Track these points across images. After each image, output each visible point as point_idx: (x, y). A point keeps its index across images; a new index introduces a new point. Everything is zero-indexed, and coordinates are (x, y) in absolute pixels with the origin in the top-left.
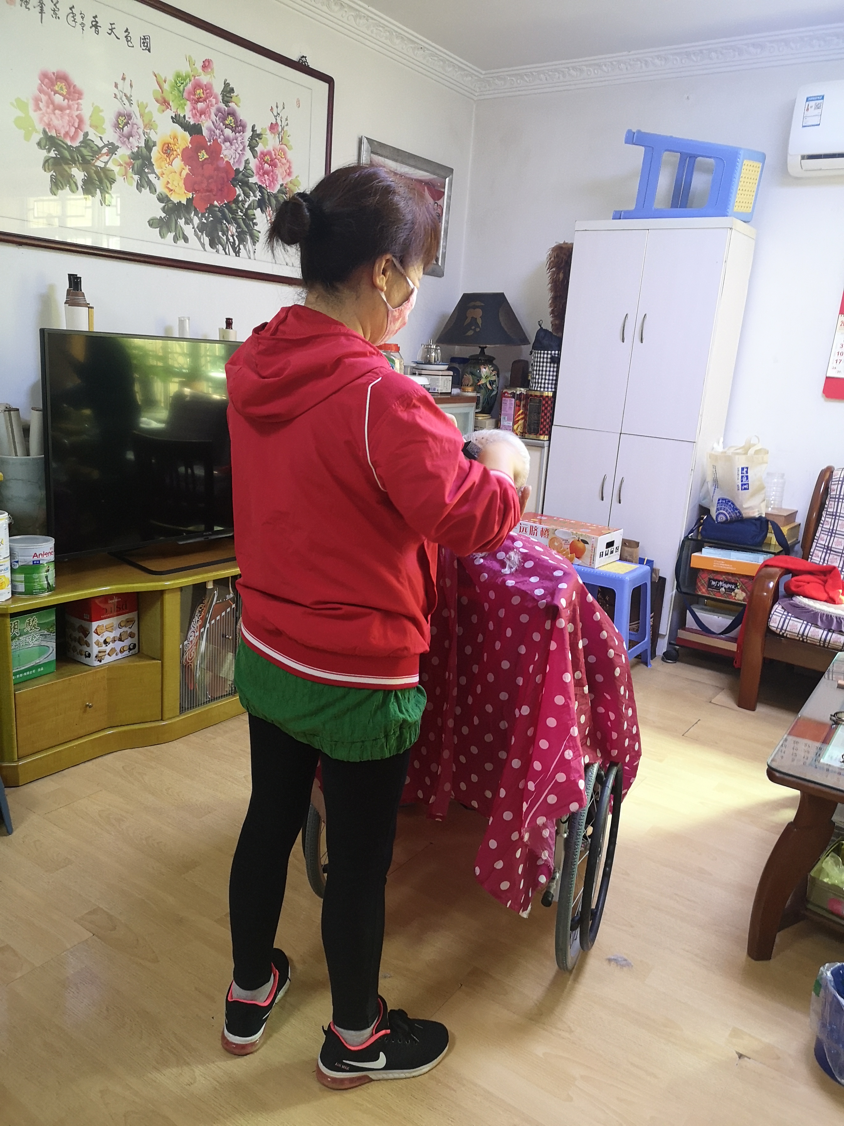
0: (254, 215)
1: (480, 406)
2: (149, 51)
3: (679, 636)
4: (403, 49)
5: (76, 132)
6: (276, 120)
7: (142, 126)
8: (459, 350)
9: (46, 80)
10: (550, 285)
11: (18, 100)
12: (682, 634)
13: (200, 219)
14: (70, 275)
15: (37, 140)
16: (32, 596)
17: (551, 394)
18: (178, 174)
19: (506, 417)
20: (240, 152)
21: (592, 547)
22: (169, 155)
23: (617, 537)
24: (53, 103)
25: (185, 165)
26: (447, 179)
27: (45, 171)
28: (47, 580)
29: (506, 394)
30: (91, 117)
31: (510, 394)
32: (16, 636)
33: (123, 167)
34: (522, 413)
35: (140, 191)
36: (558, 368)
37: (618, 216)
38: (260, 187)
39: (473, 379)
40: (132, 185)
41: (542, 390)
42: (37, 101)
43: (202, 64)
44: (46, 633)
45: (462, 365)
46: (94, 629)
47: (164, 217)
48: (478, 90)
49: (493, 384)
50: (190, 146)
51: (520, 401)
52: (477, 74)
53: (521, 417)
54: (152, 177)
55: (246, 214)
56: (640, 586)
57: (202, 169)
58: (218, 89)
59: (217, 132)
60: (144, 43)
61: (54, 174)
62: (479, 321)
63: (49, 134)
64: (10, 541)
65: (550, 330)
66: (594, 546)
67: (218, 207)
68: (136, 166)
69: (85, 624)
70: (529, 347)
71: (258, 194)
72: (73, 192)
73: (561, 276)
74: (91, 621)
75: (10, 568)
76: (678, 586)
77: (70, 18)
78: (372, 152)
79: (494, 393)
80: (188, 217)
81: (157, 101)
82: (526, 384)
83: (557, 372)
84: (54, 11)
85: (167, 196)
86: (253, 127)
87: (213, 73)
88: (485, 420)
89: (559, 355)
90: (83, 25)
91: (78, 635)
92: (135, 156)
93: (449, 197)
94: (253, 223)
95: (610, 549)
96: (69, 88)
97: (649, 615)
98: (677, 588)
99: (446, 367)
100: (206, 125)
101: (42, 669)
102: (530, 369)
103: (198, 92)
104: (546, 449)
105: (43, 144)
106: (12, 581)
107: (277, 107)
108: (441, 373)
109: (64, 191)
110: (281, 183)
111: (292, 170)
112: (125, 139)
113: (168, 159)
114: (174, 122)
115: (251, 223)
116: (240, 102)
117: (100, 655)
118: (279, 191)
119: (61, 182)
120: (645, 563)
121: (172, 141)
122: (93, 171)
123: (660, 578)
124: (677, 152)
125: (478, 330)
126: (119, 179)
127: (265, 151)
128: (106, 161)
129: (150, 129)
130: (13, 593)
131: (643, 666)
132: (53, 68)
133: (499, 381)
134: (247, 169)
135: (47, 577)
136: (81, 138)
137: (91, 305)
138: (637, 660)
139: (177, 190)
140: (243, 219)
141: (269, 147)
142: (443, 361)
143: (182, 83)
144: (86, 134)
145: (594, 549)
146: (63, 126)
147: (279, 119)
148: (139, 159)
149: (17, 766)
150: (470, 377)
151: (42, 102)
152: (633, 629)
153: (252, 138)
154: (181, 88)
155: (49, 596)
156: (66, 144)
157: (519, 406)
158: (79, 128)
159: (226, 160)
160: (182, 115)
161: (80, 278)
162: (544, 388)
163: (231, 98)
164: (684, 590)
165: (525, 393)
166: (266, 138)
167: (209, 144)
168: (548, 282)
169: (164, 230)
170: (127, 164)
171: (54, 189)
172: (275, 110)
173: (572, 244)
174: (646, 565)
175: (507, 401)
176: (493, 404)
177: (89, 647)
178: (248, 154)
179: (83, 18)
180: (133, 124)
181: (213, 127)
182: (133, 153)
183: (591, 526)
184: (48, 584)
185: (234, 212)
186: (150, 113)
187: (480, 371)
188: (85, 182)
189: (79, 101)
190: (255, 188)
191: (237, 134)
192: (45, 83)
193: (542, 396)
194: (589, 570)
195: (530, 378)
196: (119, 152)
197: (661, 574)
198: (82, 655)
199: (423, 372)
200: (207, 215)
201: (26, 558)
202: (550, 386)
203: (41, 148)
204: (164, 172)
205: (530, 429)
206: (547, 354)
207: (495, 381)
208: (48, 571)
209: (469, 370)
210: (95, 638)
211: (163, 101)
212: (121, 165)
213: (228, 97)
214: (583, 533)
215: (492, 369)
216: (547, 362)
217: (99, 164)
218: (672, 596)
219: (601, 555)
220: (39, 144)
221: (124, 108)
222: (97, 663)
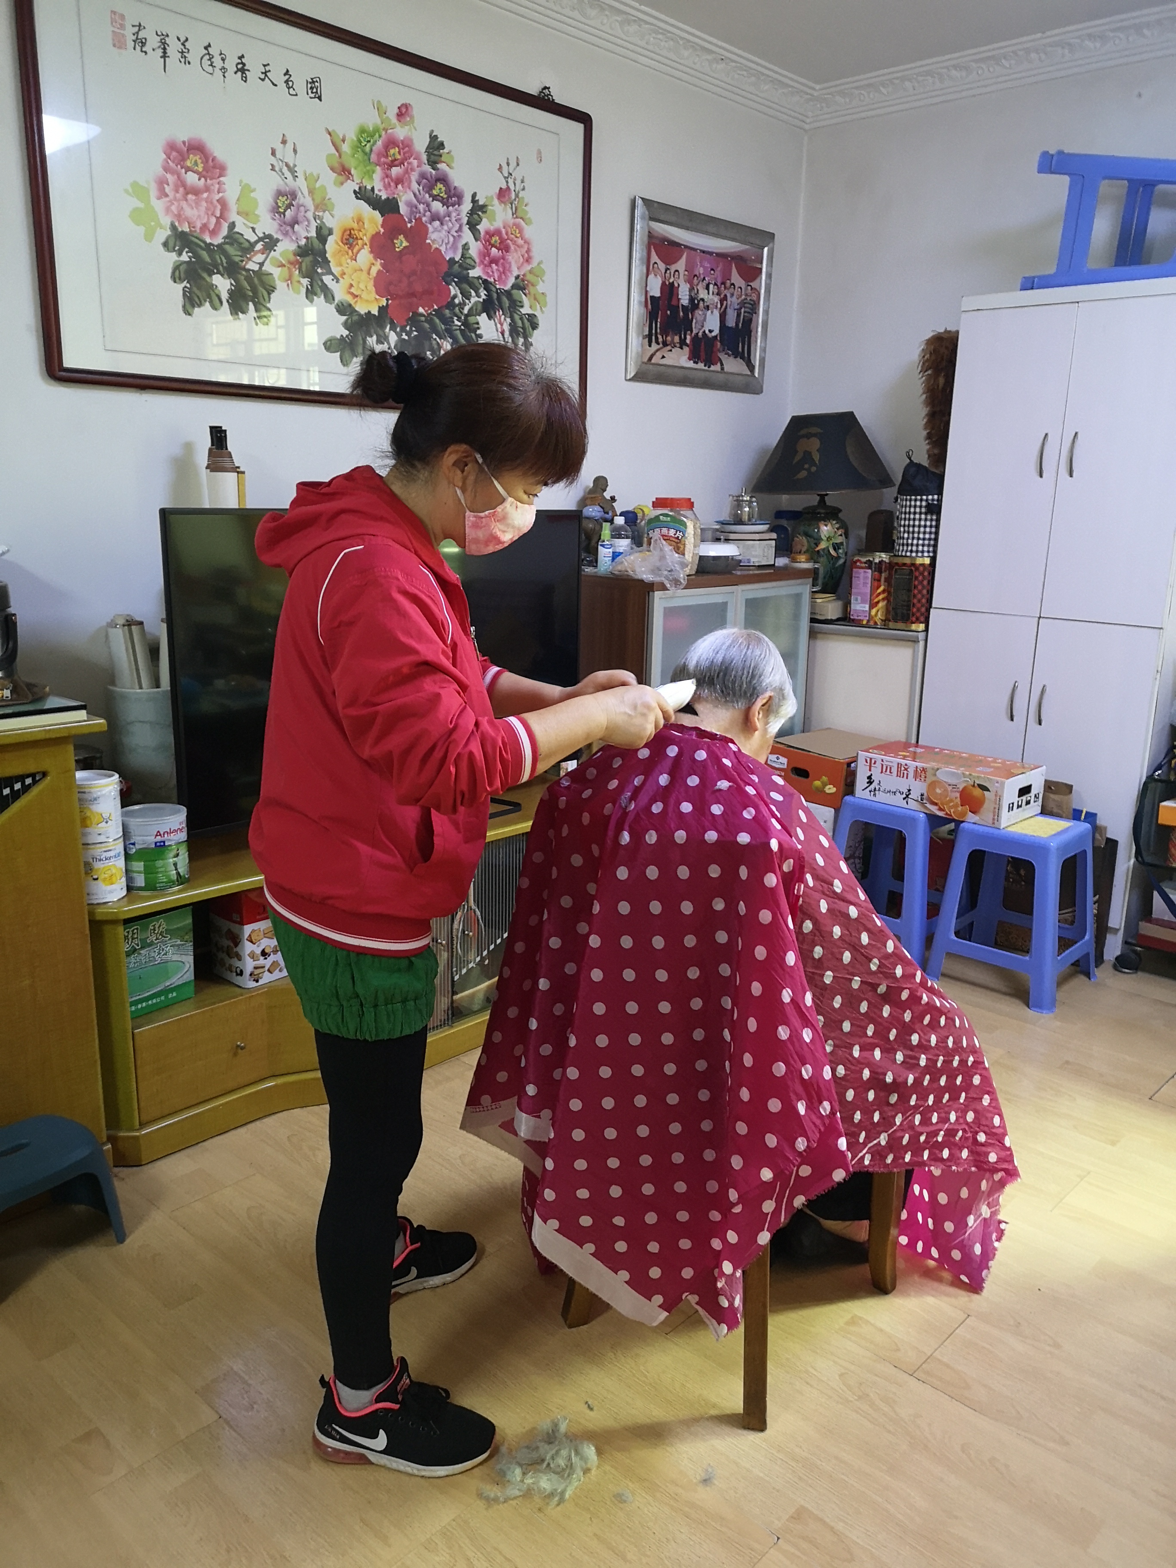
0: (478, 323)
1: (820, 581)
2: (320, 98)
3: (1142, 932)
4: (695, 63)
5: (218, 223)
6: (507, 182)
7: (312, 208)
8: (786, 501)
9: (174, 154)
10: (924, 396)
11: (135, 184)
12: (1147, 929)
13: (399, 335)
14: (211, 428)
15: (163, 240)
16: (155, 893)
17: (927, 561)
18: (365, 273)
19: (859, 598)
20: (455, 234)
21: (996, 795)
22: (351, 247)
23: (1036, 779)
24: (183, 184)
25: (376, 258)
26: (766, 249)
27: (175, 282)
28: (176, 869)
29: (858, 564)
30: (238, 200)
31: (865, 563)
32: (135, 950)
33: (286, 269)
34: (884, 592)
35: (312, 301)
36: (938, 520)
37: (1029, 284)
38: (485, 282)
39: (808, 542)
40: (298, 293)
41: (914, 554)
42: (161, 183)
43: (396, 111)
44: (179, 942)
45: (792, 522)
46: (246, 936)
47: (347, 336)
48: (810, 114)
49: (839, 548)
50: (382, 230)
51: (880, 572)
52: (809, 91)
53: (881, 597)
54: (327, 279)
55: (465, 323)
56: (1075, 855)
57: (401, 262)
58: (421, 144)
59: (421, 207)
60: (312, 88)
61: (188, 285)
62: (816, 457)
63: (180, 229)
64: (124, 815)
65: (925, 463)
66: (999, 793)
67: (424, 316)
68: (304, 265)
69: (234, 927)
70: (892, 491)
71: (483, 293)
72: (215, 308)
73: (941, 381)
74: (242, 923)
75: (123, 853)
76: (1138, 853)
77: (205, 62)
78: (652, 219)
79: (841, 561)
80: (381, 333)
81: (332, 169)
82: (888, 545)
83: (937, 527)
84: (182, 52)
85: (350, 305)
86: (474, 196)
87: (413, 122)
88: (825, 604)
89: (940, 501)
90: (224, 70)
91: (227, 943)
92: (303, 252)
93: (769, 276)
94: (476, 335)
95: (1024, 798)
96: (207, 161)
97: (1091, 898)
98: (1136, 857)
99: (765, 527)
100: (405, 198)
101: (175, 994)
102: (896, 524)
103: (392, 151)
104: (922, 643)
105: (171, 244)
106: (127, 871)
107: (508, 164)
108: (757, 537)
109: (202, 308)
110: (516, 273)
111: (532, 254)
112: (288, 228)
113: (350, 252)
114: (357, 198)
115: (473, 335)
116: (453, 162)
117: (257, 972)
118: (514, 287)
119: (198, 297)
120: (1083, 817)
121: (355, 226)
122: (243, 278)
123: (1109, 840)
124: (1123, 179)
125: (814, 469)
126: (280, 285)
127: (492, 228)
128: (261, 261)
129: (324, 211)
130: (129, 888)
131: (1082, 978)
132: (182, 136)
133: (847, 544)
134: (465, 258)
135: (175, 865)
136: (224, 231)
137: (242, 469)
138: (1072, 968)
139: (364, 296)
140: (460, 330)
141: (498, 224)
142: (762, 519)
143: (369, 141)
144: (232, 225)
145: (999, 798)
146: (199, 216)
147: (510, 181)
148: (308, 255)
149: (136, 1138)
150: (804, 540)
151: (168, 185)
152: (1066, 920)
153: (472, 212)
154: (367, 149)
155: (180, 891)
156: (205, 242)
157: (879, 580)
158: (222, 217)
159: (434, 246)
160: (369, 187)
161: (225, 431)
162: (917, 552)
163: (441, 156)
164: (1148, 859)
165: (887, 561)
166: (494, 211)
167: (409, 225)
168: (921, 391)
169: (347, 354)
170: (291, 263)
171: (188, 306)
172: (506, 170)
173: (958, 332)
174: (1084, 821)
175: (860, 573)
176: (840, 578)
177: (240, 960)
178: (467, 236)
179: (223, 60)
180: (299, 206)
181: (415, 201)
182: (299, 247)
183: (994, 762)
184: (178, 874)
185: (447, 322)
186: (323, 188)
187: (819, 531)
188: (231, 293)
189: (221, 179)
190: (477, 284)
191: (451, 208)
192: (172, 157)
193: (913, 565)
194: (991, 830)
195: (895, 537)
196: (280, 247)
197: (1110, 835)
198: (231, 972)
199: (732, 536)
200: (408, 328)
201: (145, 837)
202: (926, 549)
203: (168, 250)
204: (346, 271)
205: (896, 614)
206: (921, 500)
207: (842, 543)
208: (177, 855)
209: (802, 528)
210: (248, 948)
211: (341, 169)
212: (283, 266)
213: (435, 155)
214: (981, 774)
215: (837, 526)
216: (921, 513)
217: (252, 266)
218: (1128, 870)
219: (1011, 808)
220: (165, 245)
221: (286, 184)
222: (252, 984)
